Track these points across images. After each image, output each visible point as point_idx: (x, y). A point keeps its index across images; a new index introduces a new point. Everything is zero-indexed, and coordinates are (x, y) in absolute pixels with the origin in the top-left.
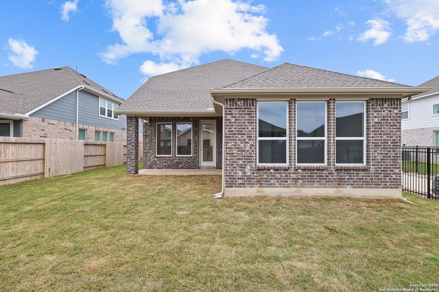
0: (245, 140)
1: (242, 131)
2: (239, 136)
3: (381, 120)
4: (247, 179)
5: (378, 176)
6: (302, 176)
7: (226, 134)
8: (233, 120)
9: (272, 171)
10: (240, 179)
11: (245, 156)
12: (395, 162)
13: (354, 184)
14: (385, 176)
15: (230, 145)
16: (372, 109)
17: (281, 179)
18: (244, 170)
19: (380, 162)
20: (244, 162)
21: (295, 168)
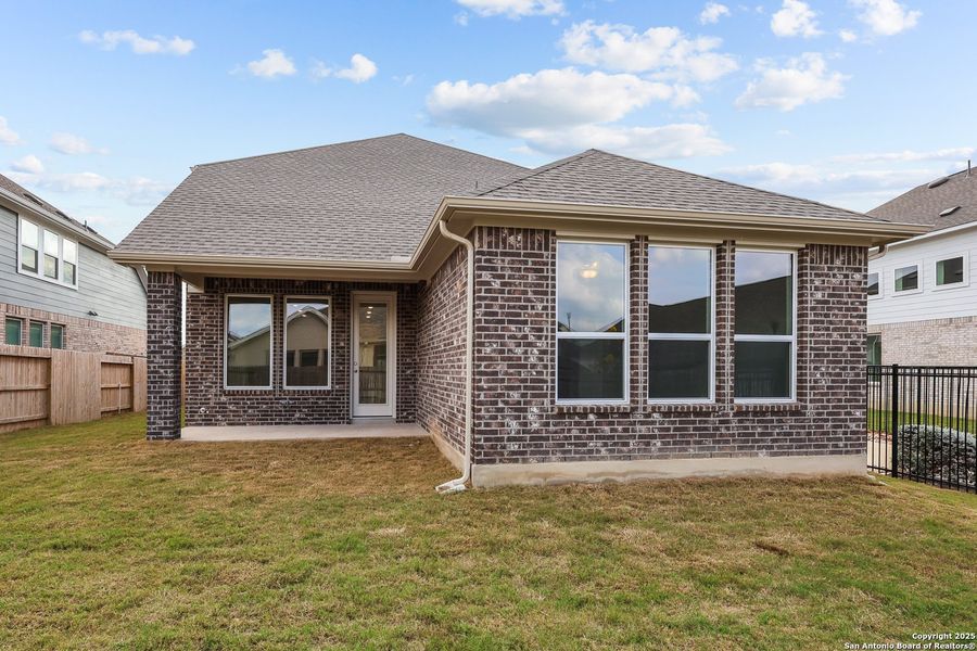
0: (525, 337)
1: (519, 315)
2: (513, 327)
3: (830, 295)
4: (532, 439)
5: (822, 427)
6: (660, 429)
7: (479, 321)
8: (496, 284)
9: (592, 417)
10: (514, 439)
11: (525, 381)
12: (855, 394)
13: (772, 447)
14: (834, 427)
15: (488, 350)
16: (812, 268)
17: (613, 437)
18: (524, 418)
19: (827, 394)
20: (524, 395)
21: (645, 409)
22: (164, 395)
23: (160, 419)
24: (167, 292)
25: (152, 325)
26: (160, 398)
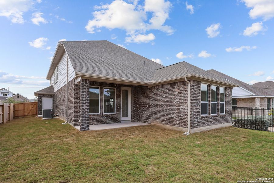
0: (198, 102)
1: (197, 98)
2: (196, 100)
6: (213, 120)
7: (191, 99)
9: (205, 118)
10: (196, 123)
11: (198, 111)
13: (223, 122)
16: (227, 91)
17: (208, 122)
18: (197, 119)
20: (197, 114)
22: (87, 117)
23: (86, 124)
24: (87, 85)
25: (83, 95)
26: (86, 118)
